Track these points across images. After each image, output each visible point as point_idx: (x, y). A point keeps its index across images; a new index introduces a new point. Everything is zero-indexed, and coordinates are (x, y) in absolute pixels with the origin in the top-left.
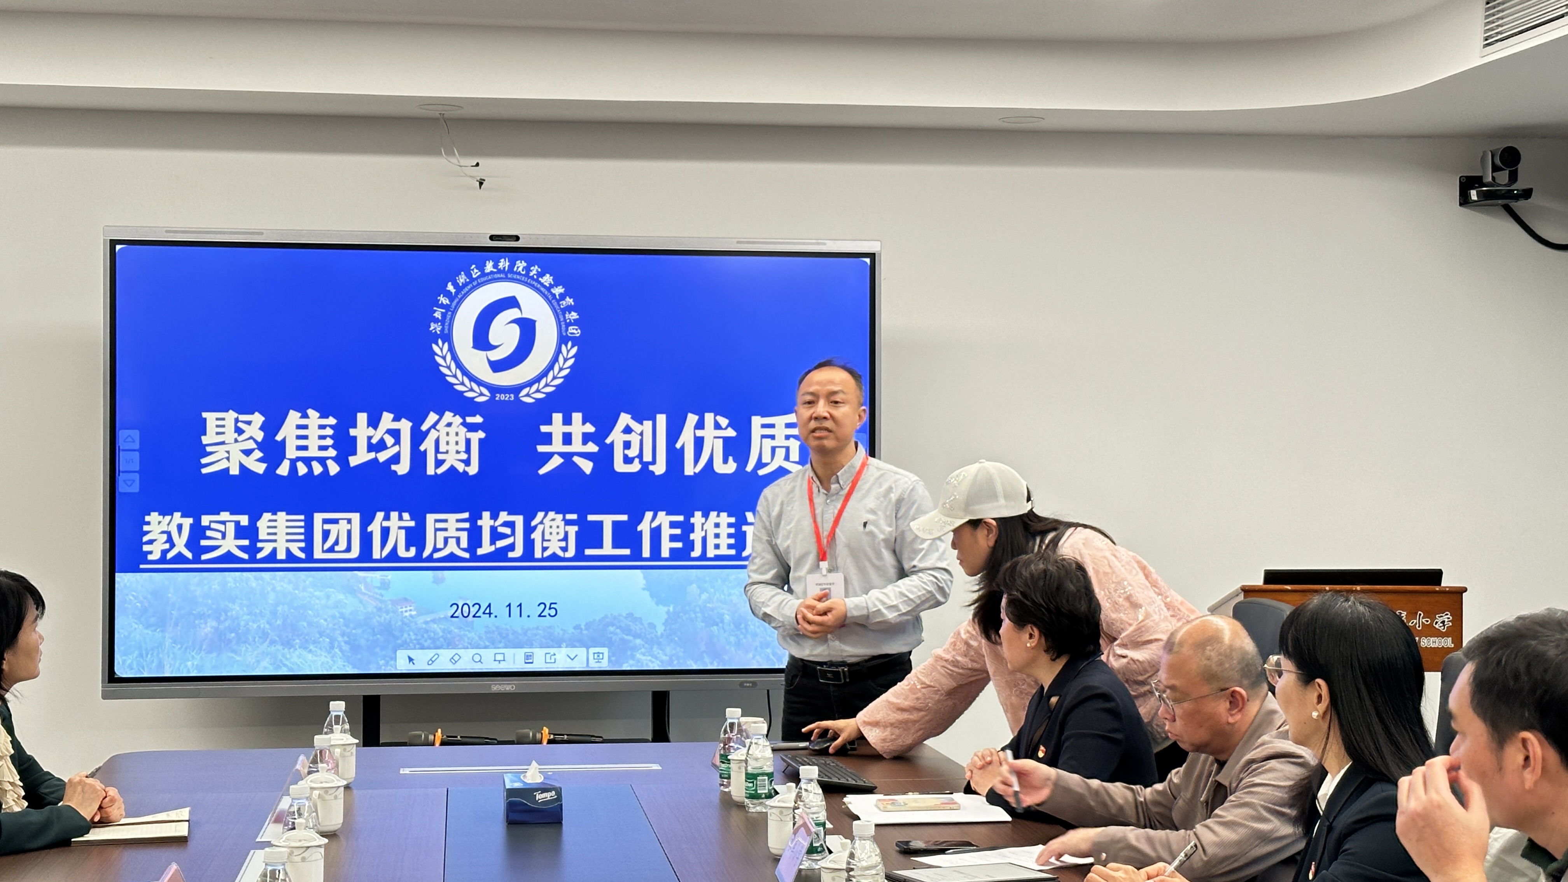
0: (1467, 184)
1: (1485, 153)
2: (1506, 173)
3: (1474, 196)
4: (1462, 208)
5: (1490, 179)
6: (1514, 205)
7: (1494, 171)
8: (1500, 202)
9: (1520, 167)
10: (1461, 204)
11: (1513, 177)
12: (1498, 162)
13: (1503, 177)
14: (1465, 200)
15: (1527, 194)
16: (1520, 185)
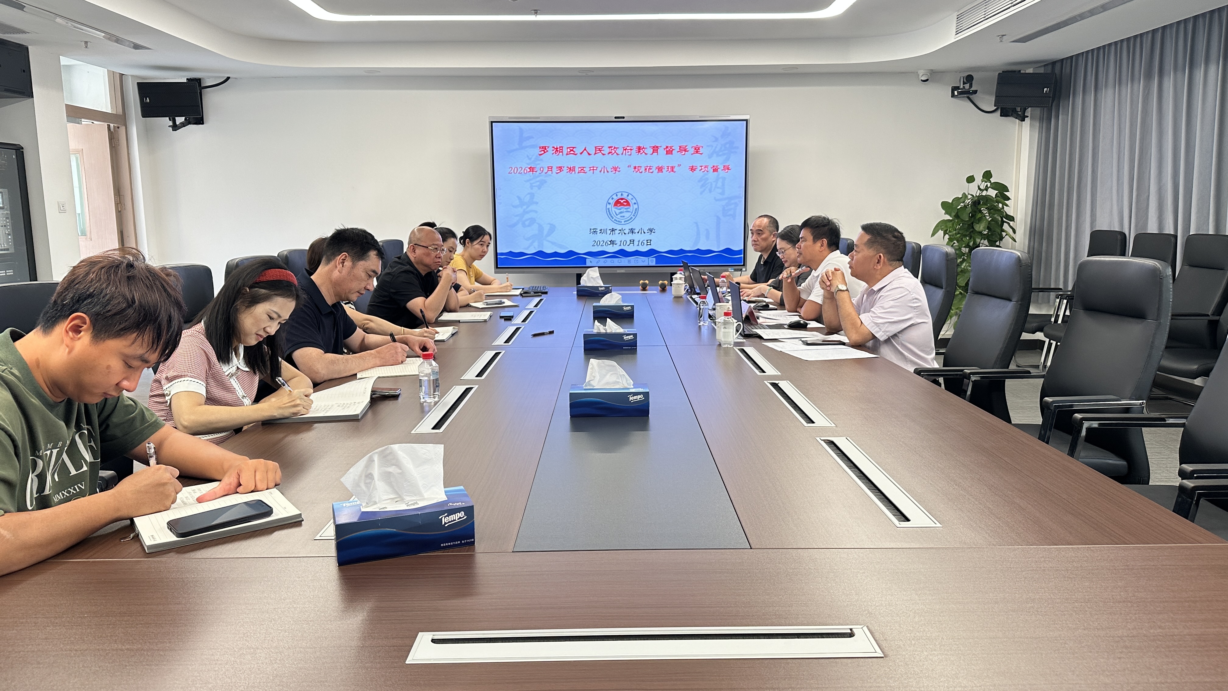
0: (954, 89)
1: (961, 77)
2: (968, 84)
3: (956, 93)
4: (952, 98)
5: (962, 87)
6: (971, 97)
7: (963, 84)
8: (965, 96)
9: (973, 82)
10: (952, 97)
11: (971, 86)
12: (965, 80)
13: (967, 86)
14: (953, 95)
15: (975, 92)
16: (973, 89)
